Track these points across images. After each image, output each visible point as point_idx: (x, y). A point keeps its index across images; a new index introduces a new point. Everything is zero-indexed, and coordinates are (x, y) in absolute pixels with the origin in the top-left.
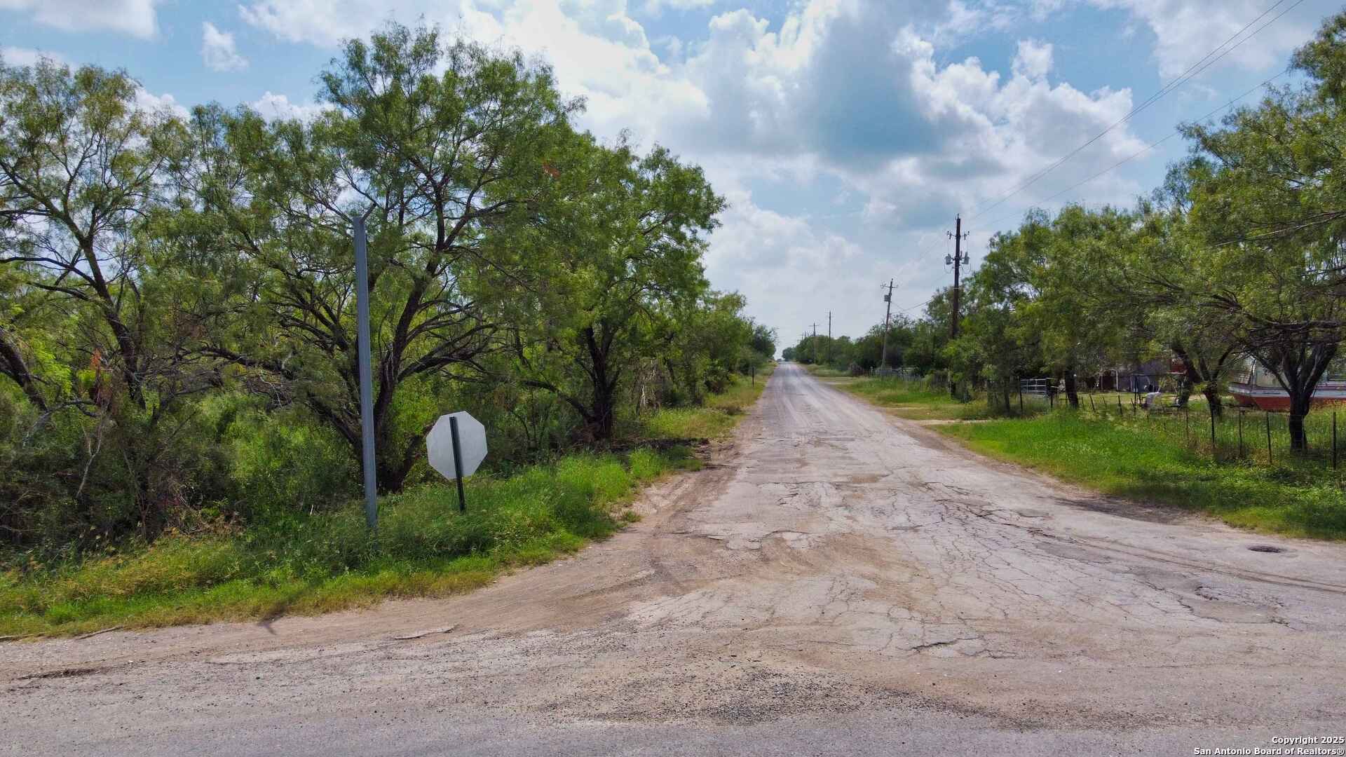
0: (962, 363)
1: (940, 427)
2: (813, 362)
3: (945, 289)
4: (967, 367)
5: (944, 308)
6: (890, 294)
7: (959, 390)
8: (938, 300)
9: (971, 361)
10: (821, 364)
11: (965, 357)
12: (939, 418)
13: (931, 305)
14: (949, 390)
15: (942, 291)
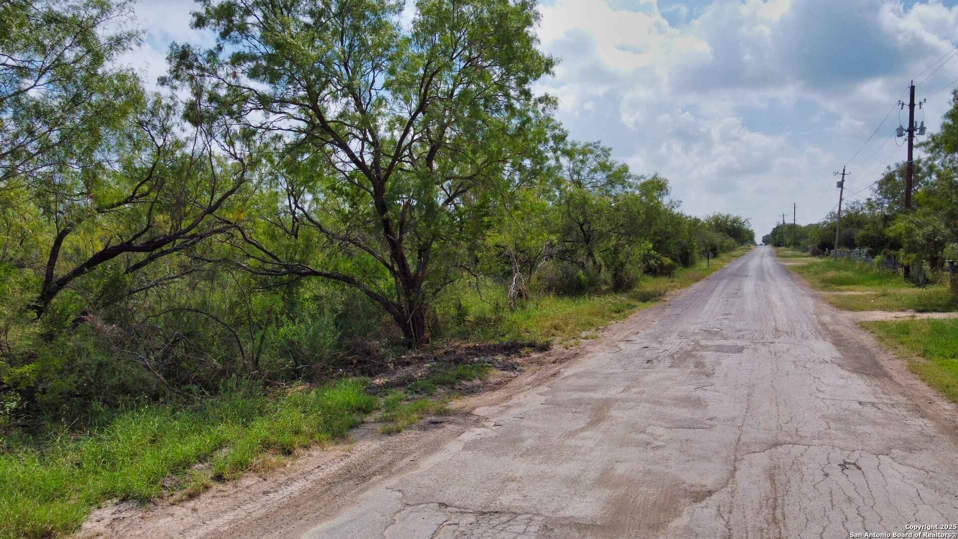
0: (914, 242)
1: (882, 325)
2: (783, 246)
3: (897, 165)
4: (923, 247)
5: (896, 185)
6: (843, 180)
7: (913, 272)
8: (889, 178)
9: (929, 240)
10: (789, 246)
11: (919, 235)
12: (883, 308)
13: (881, 184)
14: (901, 271)
15: (894, 168)
